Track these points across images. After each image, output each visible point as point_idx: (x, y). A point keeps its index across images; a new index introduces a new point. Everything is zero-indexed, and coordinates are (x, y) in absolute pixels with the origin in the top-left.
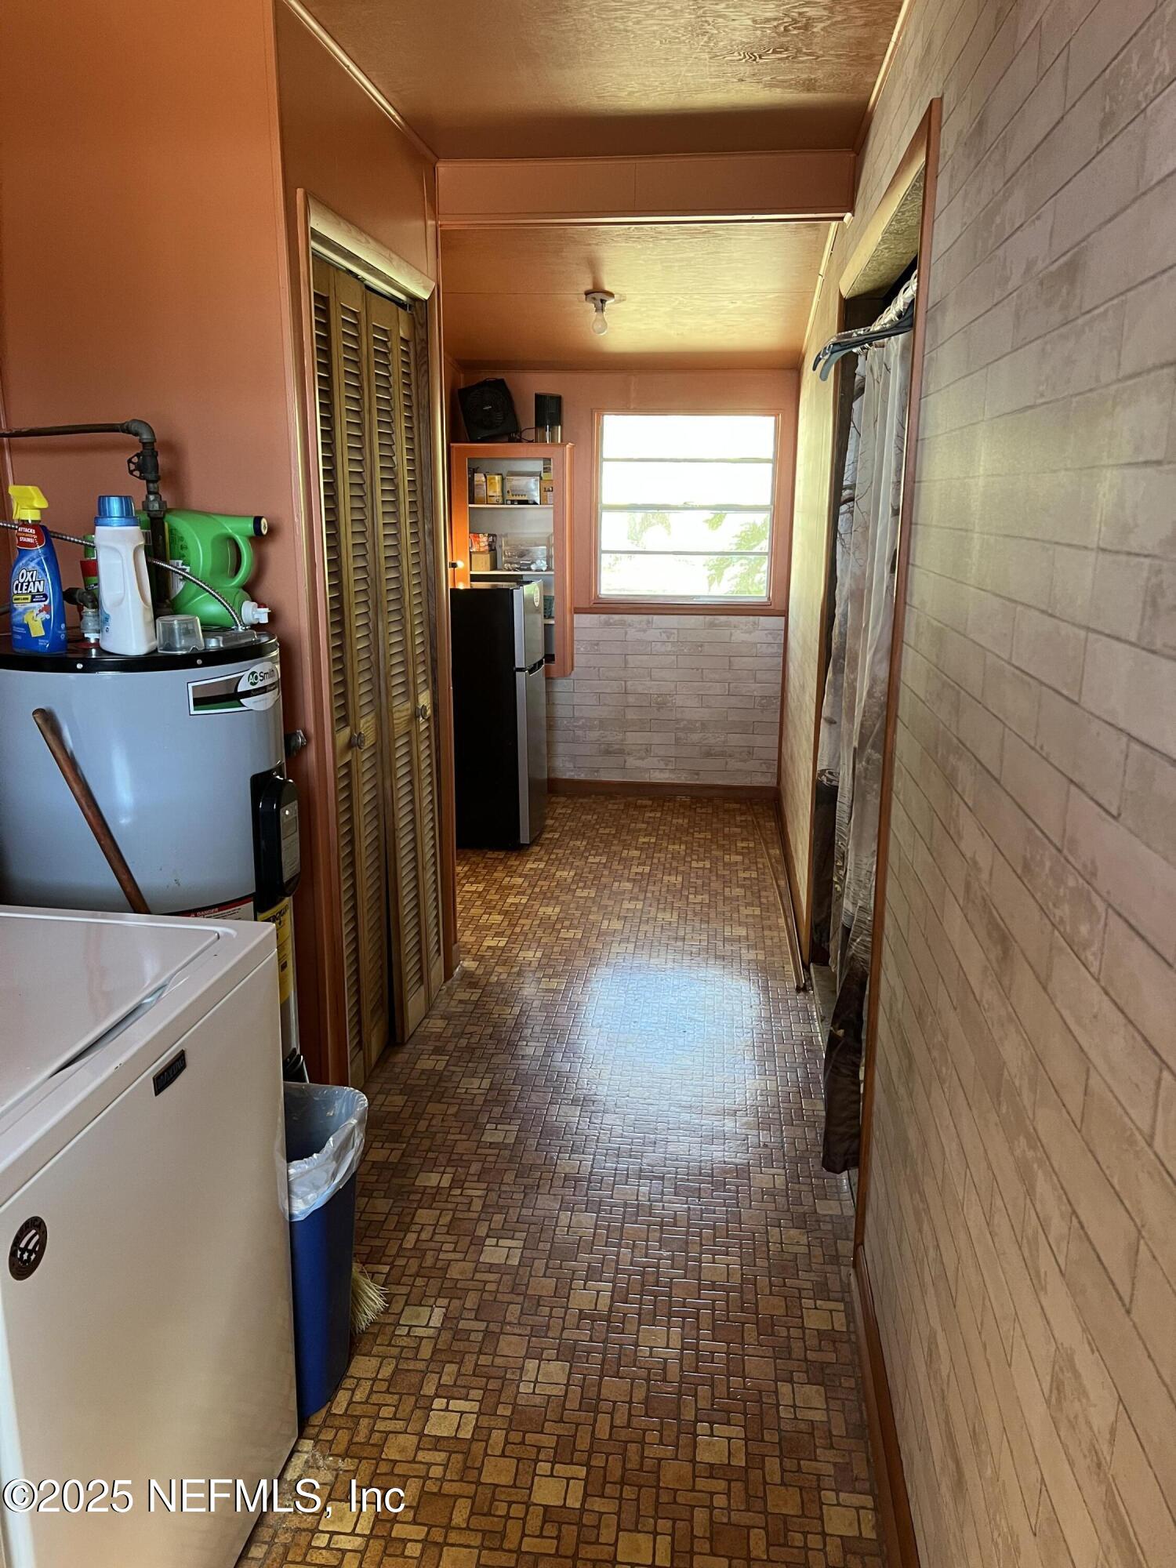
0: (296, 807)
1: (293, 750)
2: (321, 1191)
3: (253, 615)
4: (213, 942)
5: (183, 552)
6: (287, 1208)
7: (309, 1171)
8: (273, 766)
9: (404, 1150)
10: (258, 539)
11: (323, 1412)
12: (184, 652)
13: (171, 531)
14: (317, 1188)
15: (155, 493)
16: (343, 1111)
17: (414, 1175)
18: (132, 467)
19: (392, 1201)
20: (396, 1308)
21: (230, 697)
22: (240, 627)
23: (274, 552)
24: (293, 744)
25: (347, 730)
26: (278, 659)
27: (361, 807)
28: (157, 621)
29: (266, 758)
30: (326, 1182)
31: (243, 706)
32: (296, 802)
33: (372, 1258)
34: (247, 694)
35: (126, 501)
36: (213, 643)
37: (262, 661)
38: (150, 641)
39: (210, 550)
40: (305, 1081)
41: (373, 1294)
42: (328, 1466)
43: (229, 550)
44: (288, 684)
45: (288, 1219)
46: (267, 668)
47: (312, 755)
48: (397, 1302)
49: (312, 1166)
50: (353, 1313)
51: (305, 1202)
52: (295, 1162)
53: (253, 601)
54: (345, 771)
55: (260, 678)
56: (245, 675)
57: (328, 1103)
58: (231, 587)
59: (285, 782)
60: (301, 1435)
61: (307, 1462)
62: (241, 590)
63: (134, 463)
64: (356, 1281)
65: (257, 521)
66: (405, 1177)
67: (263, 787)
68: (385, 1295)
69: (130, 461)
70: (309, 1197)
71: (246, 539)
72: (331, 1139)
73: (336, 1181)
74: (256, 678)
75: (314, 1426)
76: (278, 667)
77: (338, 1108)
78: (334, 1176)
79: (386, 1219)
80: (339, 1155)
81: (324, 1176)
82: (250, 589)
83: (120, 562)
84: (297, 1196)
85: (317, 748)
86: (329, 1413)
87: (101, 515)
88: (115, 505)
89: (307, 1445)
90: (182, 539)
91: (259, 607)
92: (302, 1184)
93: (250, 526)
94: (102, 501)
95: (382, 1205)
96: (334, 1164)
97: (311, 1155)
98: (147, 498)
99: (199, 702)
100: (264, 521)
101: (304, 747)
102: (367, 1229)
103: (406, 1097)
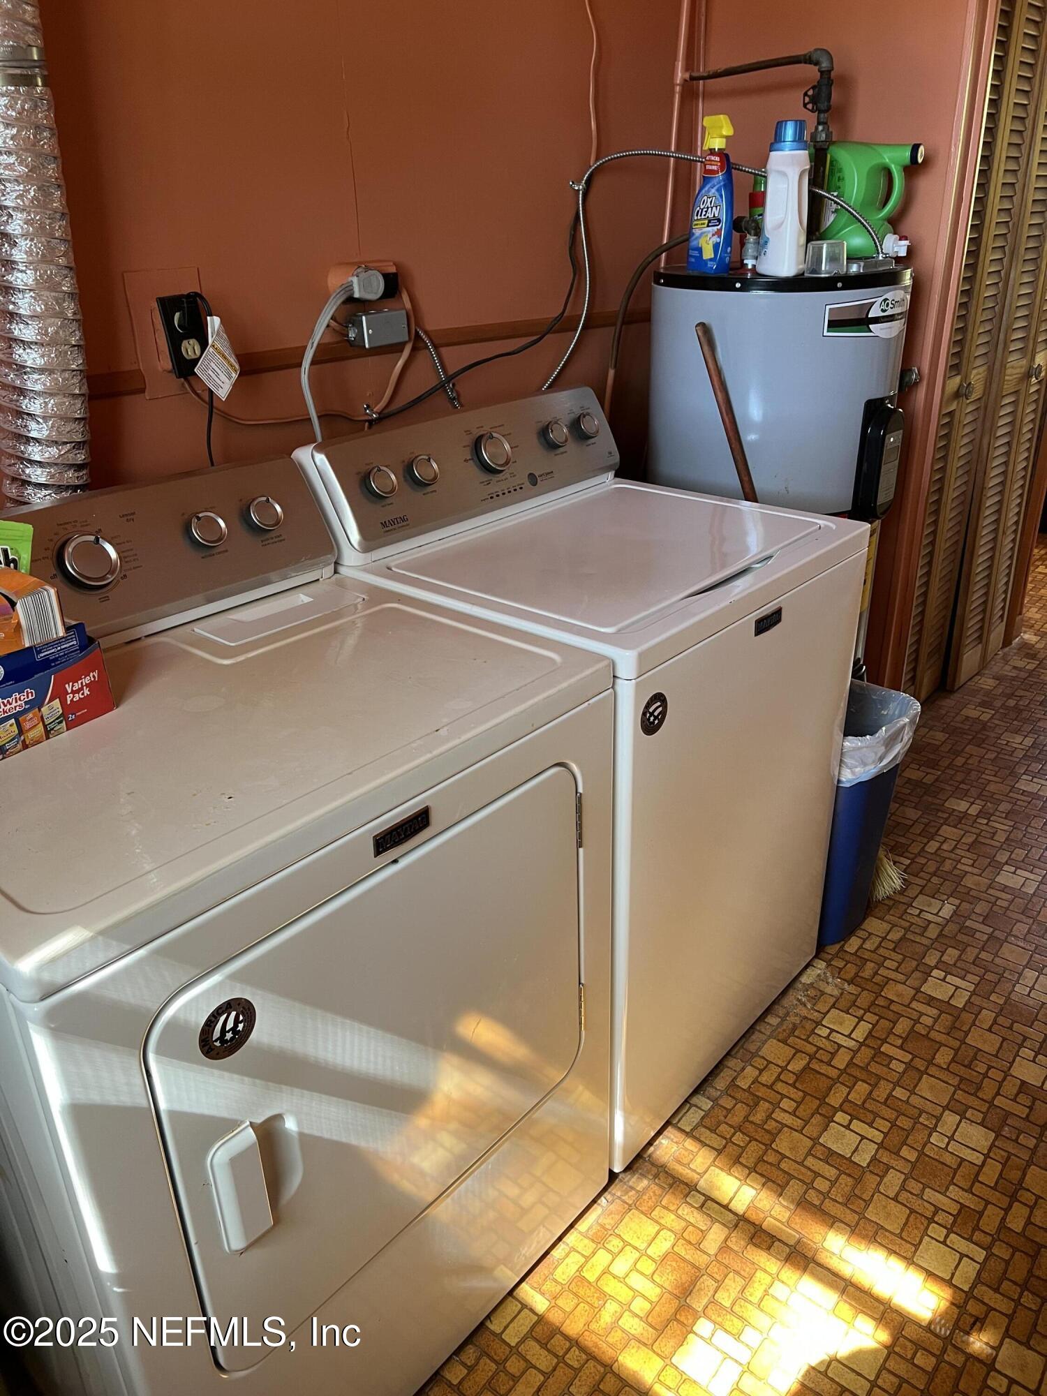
0: (900, 437)
1: (906, 386)
2: (867, 768)
3: (893, 248)
4: (815, 531)
5: (840, 184)
6: (837, 774)
7: (860, 748)
8: (887, 395)
9: (939, 776)
10: (913, 169)
11: (837, 946)
12: (827, 275)
13: (831, 162)
14: (864, 764)
15: (824, 123)
16: (897, 713)
17: (945, 798)
18: (807, 99)
19: (921, 813)
20: (912, 892)
21: (860, 321)
22: (881, 255)
23: (925, 184)
24: (907, 379)
25: (958, 379)
26: (910, 290)
27: (956, 459)
28: (809, 245)
29: (881, 386)
30: (874, 762)
31: (871, 332)
32: (901, 431)
33: (897, 850)
34: (876, 320)
35: (800, 126)
36: (854, 268)
37: (896, 289)
38: (798, 264)
39: (864, 183)
40: (863, 680)
41: (894, 875)
42: (836, 986)
43: (882, 182)
44: (913, 317)
45: (836, 783)
46: (898, 296)
47: (921, 394)
48: (913, 889)
49: (864, 745)
50: (874, 884)
51: (853, 773)
52: (850, 738)
53: (895, 234)
54: (947, 420)
55: (890, 305)
56: (878, 301)
57: (884, 703)
58: (879, 219)
59: (895, 410)
60: (817, 956)
61: (819, 975)
62: (886, 223)
63: (809, 96)
64: (881, 860)
65: (915, 148)
66: (935, 797)
67: (876, 414)
68: (904, 879)
69: (806, 94)
70: (857, 770)
71: (899, 168)
72: (884, 728)
73: (882, 764)
74: (888, 305)
75: (828, 953)
76: (909, 297)
77: (893, 708)
78: (881, 759)
79: (913, 825)
80: (890, 742)
81: (872, 757)
82: (895, 223)
83: (786, 186)
84: (847, 766)
85: (928, 384)
86: (842, 949)
87: (776, 140)
88: (789, 132)
89: (821, 965)
90: (840, 170)
91: (900, 240)
92: (852, 758)
93: (908, 154)
94: (779, 126)
95: (912, 814)
96: (883, 749)
97: (865, 736)
98: (816, 128)
99: (833, 325)
100: (922, 149)
101: (916, 384)
102: (894, 828)
103: (947, 735)
